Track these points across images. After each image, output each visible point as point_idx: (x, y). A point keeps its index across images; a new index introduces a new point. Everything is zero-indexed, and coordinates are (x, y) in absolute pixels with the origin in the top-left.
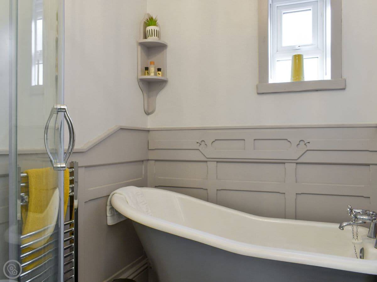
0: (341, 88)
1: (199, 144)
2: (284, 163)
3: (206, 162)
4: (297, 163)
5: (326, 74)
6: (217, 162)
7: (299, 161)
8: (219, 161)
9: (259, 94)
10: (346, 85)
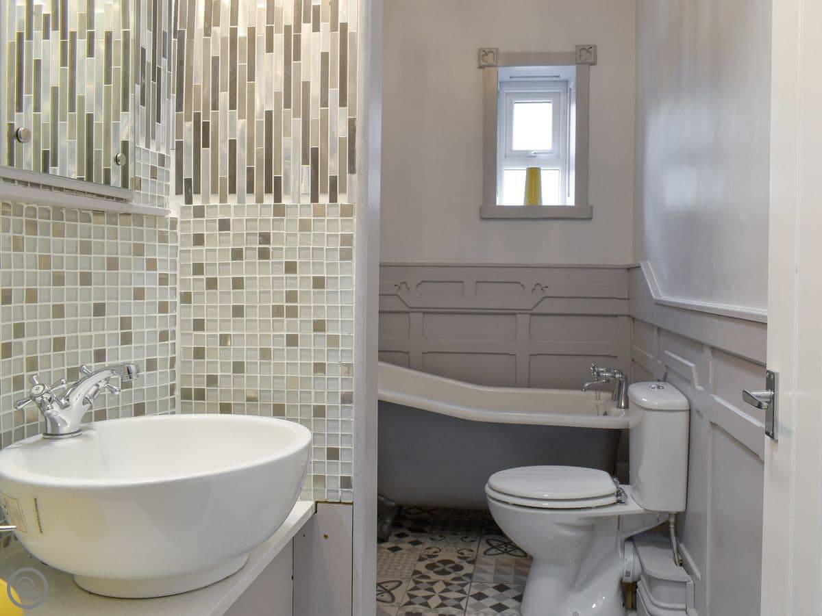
0: (586, 217)
1: (397, 287)
2: (515, 314)
3: (408, 313)
4: (531, 314)
5: (569, 196)
6: (424, 313)
7: (535, 311)
8: (427, 312)
9: (482, 219)
10: (592, 214)
